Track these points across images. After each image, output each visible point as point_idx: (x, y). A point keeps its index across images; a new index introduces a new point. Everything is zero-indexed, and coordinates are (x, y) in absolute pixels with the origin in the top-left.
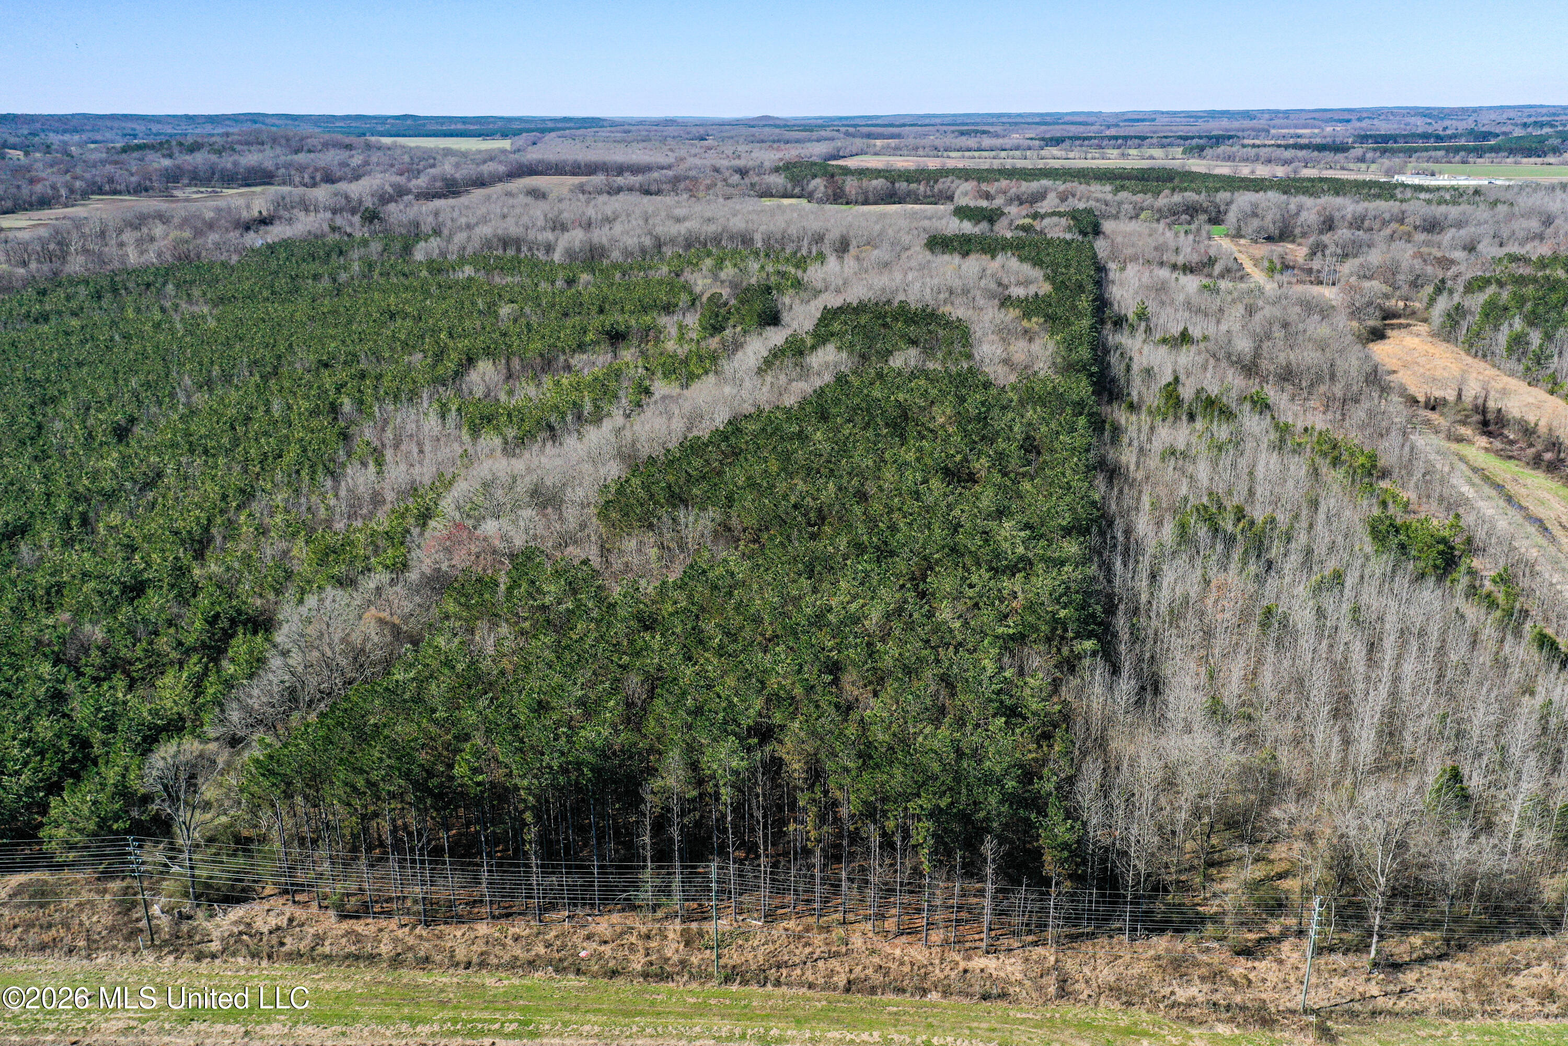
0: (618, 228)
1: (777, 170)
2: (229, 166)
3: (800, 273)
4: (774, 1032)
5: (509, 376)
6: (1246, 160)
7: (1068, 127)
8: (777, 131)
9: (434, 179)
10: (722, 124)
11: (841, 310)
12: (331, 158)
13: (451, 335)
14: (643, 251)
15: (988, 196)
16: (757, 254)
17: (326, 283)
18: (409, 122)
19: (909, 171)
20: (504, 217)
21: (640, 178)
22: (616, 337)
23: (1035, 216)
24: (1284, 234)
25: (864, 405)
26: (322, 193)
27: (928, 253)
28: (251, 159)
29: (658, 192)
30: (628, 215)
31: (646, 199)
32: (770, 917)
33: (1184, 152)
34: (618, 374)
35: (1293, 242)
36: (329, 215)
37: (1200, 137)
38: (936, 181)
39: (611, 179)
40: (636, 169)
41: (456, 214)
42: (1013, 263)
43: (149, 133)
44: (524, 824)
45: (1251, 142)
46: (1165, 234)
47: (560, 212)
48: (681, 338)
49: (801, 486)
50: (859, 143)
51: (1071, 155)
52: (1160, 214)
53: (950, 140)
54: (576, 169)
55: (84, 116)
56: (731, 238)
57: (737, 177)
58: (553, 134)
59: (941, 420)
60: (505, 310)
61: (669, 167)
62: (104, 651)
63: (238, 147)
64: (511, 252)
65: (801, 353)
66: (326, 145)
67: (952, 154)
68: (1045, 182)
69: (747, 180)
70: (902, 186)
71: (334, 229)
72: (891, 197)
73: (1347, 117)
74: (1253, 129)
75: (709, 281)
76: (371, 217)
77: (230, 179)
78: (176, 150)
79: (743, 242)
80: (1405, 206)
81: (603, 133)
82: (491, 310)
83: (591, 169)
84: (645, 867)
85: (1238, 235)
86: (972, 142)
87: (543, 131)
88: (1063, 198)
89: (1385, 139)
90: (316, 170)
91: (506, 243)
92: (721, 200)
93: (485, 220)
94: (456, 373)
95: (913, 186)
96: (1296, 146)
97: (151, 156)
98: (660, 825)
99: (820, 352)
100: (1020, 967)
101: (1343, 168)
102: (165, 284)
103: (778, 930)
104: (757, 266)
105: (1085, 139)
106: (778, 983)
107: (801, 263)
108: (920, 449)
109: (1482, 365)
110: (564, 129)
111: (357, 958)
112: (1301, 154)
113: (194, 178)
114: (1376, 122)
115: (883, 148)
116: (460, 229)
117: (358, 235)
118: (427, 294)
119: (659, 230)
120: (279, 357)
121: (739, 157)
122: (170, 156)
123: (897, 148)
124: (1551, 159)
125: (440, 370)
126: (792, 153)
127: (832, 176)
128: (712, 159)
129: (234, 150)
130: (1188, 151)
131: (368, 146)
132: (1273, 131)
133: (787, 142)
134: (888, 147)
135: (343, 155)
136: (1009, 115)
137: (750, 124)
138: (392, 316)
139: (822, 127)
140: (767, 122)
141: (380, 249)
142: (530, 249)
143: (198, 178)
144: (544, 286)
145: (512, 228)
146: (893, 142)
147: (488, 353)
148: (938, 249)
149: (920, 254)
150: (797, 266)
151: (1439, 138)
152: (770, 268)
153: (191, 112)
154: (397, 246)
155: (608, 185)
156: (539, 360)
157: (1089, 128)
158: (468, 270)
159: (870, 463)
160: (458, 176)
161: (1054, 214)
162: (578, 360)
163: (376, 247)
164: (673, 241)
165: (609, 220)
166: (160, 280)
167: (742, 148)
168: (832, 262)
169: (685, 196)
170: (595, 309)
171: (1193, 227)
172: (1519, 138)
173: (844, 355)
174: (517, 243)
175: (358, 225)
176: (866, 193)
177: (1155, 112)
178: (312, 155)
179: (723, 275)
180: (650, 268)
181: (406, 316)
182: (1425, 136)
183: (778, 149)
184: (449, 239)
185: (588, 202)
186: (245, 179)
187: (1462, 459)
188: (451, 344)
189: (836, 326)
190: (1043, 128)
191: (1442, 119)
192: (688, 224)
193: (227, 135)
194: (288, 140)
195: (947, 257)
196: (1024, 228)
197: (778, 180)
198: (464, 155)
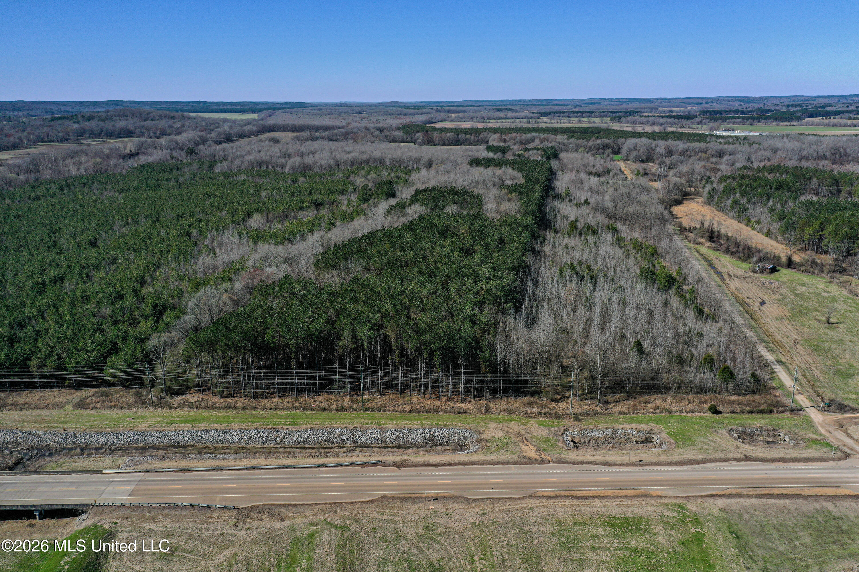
0: (317, 156)
1: (399, 129)
2: (110, 127)
3: (407, 177)
4: (383, 422)
5: (268, 221)
6: (642, 123)
7: (553, 107)
8: (400, 109)
9: (220, 134)
10: (370, 106)
11: (424, 190)
12: (163, 123)
13: (238, 204)
14: (330, 167)
15: (505, 141)
16: (387, 168)
17: (173, 183)
18: (201, 105)
19: (466, 129)
20: (259, 152)
21: (327, 133)
22: (318, 205)
23: (526, 150)
24: (649, 158)
25: (429, 226)
26: (163, 141)
27: (469, 166)
28: (121, 124)
29: (337, 140)
30: (322, 151)
31: (331, 143)
32: (383, 395)
33: (611, 120)
34: (320, 219)
35: (653, 162)
36: (169, 151)
37: (621, 112)
38: (480, 134)
39: (313, 134)
40: (325, 128)
41: (234, 151)
42: (510, 171)
43: (60, 111)
44: (291, 358)
45: (647, 114)
46: (590, 159)
47: (288, 149)
48: (349, 205)
49: (399, 253)
50: (443, 115)
51: (553, 121)
52: (589, 150)
53: (491, 114)
54: (294, 129)
55: (24, 102)
56: (374, 161)
57: (378, 132)
58: (280, 111)
59: (463, 231)
60: (263, 194)
61: (343, 127)
62: (111, 317)
63: (114, 118)
64: (264, 168)
65: (404, 207)
66: (161, 117)
67: (491, 121)
68: (534, 134)
69: (383, 134)
70: (462, 136)
71: (172, 158)
72: (457, 142)
73: (700, 102)
74: (649, 108)
75: (363, 180)
76: (191, 152)
77: (110, 134)
78: (80, 120)
79: (380, 163)
80: (708, 145)
81: (307, 110)
82: (257, 193)
83: (301, 129)
84: (336, 375)
85: (627, 159)
86: (502, 115)
87: (274, 109)
88: (542, 141)
89: (716, 113)
90: (157, 129)
91: (260, 164)
92: (369, 143)
93: (249, 153)
94: (244, 220)
95: (468, 136)
96: (670, 117)
97: (67, 122)
98: (342, 359)
99: (413, 207)
100: (473, 406)
101: (690, 128)
102: (93, 183)
103: (386, 398)
104: (386, 174)
105: (561, 113)
106: (384, 411)
107: (408, 172)
108: (452, 242)
109: (722, 214)
110: (286, 108)
111: (230, 408)
112: (669, 120)
113: (91, 134)
114: (714, 104)
115: (455, 117)
116: (237, 157)
117: (185, 161)
118: (224, 187)
119: (338, 157)
120: (158, 214)
121: (379, 122)
122: (78, 122)
123: (463, 118)
124: (794, 123)
125: (236, 218)
126: (406, 120)
127: (427, 131)
128: (365, 123)
129: (111, 119)
130: (613, 119)
131: (183, 117)
132: (660, 109)
133: (405, 115)
134: (458, 117)
135: (170, 122)
136: (524, 101)
137: (385, 105)
138: (209, 197)
139: (424, 107)
140: (394, 104)
141: (197, 167)
142: (273, 167)
143: (93, 134)
144: (281, 183)
145: (263, 156)
146: (461, 115)
147: (257, 211)
148: (474, 164)
149: (465, 166)
150: (406, 174)
151: (743, 112)
152: (393, 175)
153: (82, 100)
154: (206, 166)
155: (311, 136)
156: (282, 214)
157: (565, 107)
158: (243, 177)
159: (430, 246)
160: (232, 132)
161: (535, 149)
162: (301, 214)
163: (195, 166)
164: (345, 162)
165: (313, 153)
166: (90, 181)
167: (381, 118)
168: (424, 172)
169: (351, 141)
170: (307, 193)
171: (605, 156)
172: (783, 112)
173: (423, 208)
174: (267, 164)
175: (184, 156)
176: (444, 140)
177: (601, 99)
178: (154, 122)
179: (369, 178)
180: (334, 175)
181: (215, 196)
182: (736, 111)
183: (400, 118)
184: (232, 162)
185: (301, 145)
186: (119, 134)
187: (697, 251)
188: (240, 208)
189: (421, 196)
190: (542, 107)
191: (749, 103)
192: (352, 154)
193: (108, 111)
194: (140, 114)
195: (478, 168)
196: (519, 156)
197: (399, 134)
198: (234, 122)
